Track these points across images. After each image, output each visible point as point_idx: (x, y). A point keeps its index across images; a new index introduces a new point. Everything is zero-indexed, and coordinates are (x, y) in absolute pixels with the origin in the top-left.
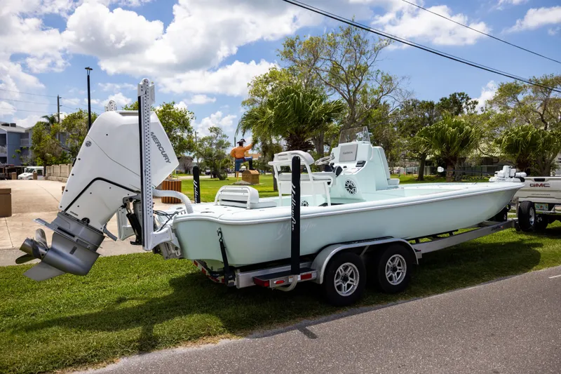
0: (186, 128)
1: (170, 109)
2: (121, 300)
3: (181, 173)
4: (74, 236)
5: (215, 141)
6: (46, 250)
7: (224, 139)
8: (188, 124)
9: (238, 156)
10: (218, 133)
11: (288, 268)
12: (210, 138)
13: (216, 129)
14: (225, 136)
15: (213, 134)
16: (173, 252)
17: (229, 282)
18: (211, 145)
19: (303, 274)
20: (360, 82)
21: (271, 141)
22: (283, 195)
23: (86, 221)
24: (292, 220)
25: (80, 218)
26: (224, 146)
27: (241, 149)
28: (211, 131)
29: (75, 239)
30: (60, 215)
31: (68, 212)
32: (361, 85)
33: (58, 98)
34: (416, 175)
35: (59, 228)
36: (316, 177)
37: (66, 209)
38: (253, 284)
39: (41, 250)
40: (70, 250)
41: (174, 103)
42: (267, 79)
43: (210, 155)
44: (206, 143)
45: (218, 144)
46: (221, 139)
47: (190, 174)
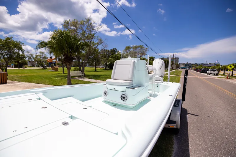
0: (20, 49)
1: (10, 40)
3: (31, 67)
8: (21, 48)
9: (50, 61)
10: (43, 54)
12: (40, 55)
13: (42, 53)
14: (46, 55)
15: (41, 54)
18: (41, 58)
20: (92, 39)
21: (61, 57)
26: (46, 58)
27: (51, 59)
28: (40, 53)
32: (92, 40)
34: (104, 68)
43: (40, 61)
44: (38, 57)
45: (43, 57)
46: (44, 56)
47: (35, 67)
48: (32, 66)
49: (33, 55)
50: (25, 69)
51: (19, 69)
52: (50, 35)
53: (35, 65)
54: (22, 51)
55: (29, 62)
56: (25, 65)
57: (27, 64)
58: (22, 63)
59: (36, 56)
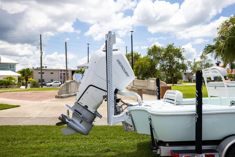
0: (180, 57)
1: (171, 47)
2: (108, 151)
3: (186, 82)
4: (81, 114)
5: (203, 64)
6: (69, 120)
7: (209, 62)
8: (181, 55)
11: (193, 148)
12: (201, 62)
13: (204, 57)
14: (210, 60)
15: (203, 60)
16: (130, 127)
17: (154, 151)
18: (201, 66)
19: (207, 154)
22: (211, 97)
23: (86, 107)
24: (196, 115)
25: (84, 105)
26: (209, 66)
28: (201, 58)
29: (81, 116)
30: (76, 104)
31: (79, 102)
33: (126, 47)
35: (75, 110)
36: (229, 84)
37: (78, 101)
38: (170, 155)
39: (67, 120)
40: (80, 122)
41: (173, 44)
42: (228, 23)
44: (198, 65)
45: (205, 65)
46: (208, 62)
47: (191, 82)
48: (188, 81)
49: (191, 62)
50: (180, 85)
51: (173, 85)
52: (218, 29)
53: (191, 79)
54: (181, 59)
55: (185, 74)
56: (180, 79)
57: (181, 78)
58: (177, 77)
59: (196, 64)
